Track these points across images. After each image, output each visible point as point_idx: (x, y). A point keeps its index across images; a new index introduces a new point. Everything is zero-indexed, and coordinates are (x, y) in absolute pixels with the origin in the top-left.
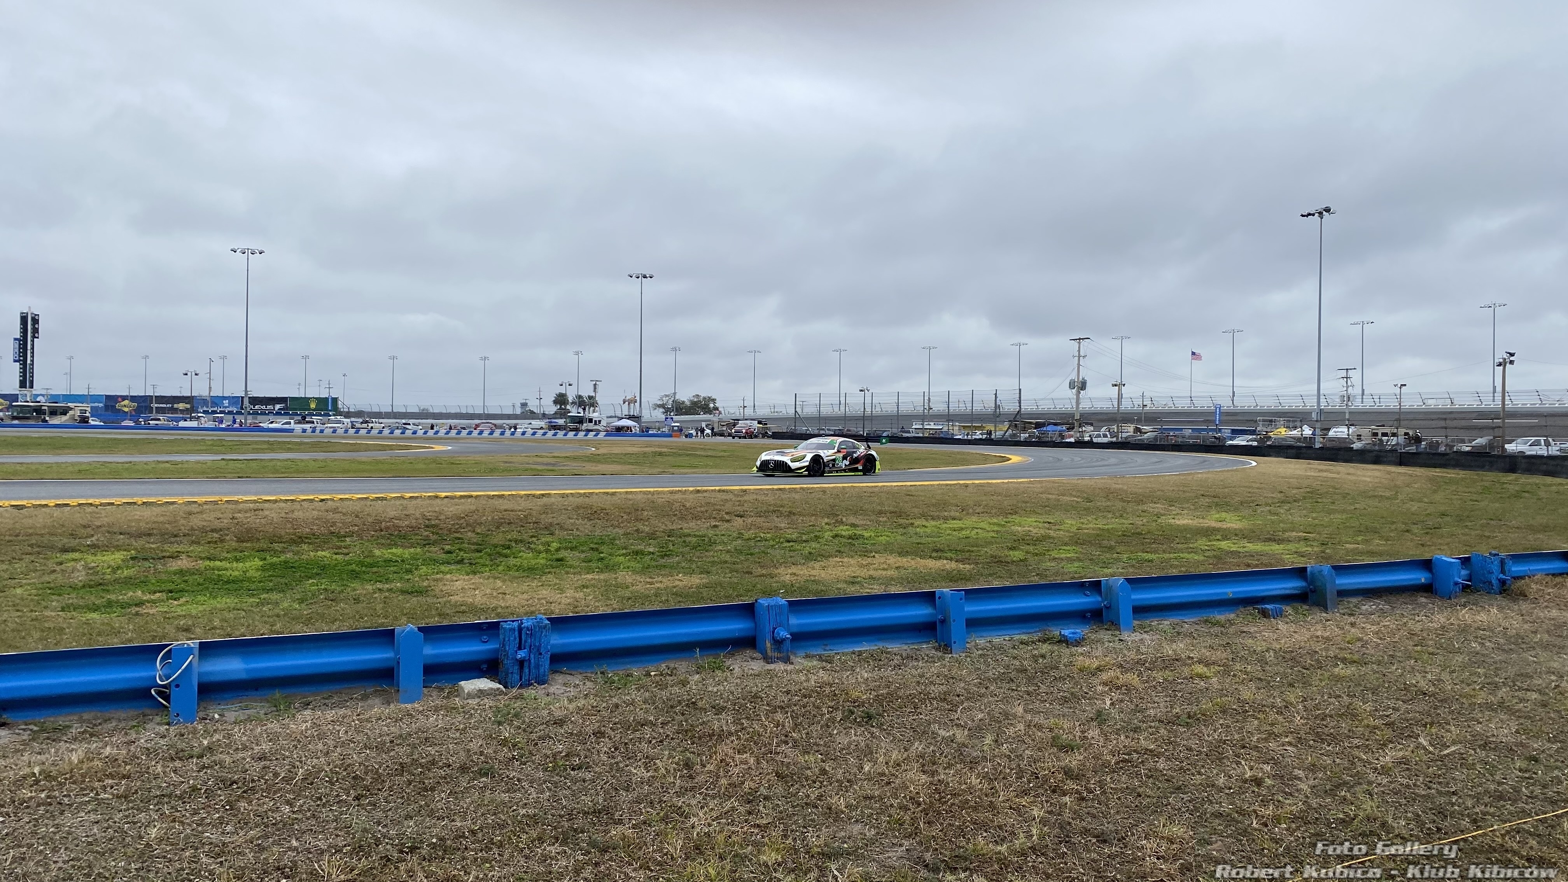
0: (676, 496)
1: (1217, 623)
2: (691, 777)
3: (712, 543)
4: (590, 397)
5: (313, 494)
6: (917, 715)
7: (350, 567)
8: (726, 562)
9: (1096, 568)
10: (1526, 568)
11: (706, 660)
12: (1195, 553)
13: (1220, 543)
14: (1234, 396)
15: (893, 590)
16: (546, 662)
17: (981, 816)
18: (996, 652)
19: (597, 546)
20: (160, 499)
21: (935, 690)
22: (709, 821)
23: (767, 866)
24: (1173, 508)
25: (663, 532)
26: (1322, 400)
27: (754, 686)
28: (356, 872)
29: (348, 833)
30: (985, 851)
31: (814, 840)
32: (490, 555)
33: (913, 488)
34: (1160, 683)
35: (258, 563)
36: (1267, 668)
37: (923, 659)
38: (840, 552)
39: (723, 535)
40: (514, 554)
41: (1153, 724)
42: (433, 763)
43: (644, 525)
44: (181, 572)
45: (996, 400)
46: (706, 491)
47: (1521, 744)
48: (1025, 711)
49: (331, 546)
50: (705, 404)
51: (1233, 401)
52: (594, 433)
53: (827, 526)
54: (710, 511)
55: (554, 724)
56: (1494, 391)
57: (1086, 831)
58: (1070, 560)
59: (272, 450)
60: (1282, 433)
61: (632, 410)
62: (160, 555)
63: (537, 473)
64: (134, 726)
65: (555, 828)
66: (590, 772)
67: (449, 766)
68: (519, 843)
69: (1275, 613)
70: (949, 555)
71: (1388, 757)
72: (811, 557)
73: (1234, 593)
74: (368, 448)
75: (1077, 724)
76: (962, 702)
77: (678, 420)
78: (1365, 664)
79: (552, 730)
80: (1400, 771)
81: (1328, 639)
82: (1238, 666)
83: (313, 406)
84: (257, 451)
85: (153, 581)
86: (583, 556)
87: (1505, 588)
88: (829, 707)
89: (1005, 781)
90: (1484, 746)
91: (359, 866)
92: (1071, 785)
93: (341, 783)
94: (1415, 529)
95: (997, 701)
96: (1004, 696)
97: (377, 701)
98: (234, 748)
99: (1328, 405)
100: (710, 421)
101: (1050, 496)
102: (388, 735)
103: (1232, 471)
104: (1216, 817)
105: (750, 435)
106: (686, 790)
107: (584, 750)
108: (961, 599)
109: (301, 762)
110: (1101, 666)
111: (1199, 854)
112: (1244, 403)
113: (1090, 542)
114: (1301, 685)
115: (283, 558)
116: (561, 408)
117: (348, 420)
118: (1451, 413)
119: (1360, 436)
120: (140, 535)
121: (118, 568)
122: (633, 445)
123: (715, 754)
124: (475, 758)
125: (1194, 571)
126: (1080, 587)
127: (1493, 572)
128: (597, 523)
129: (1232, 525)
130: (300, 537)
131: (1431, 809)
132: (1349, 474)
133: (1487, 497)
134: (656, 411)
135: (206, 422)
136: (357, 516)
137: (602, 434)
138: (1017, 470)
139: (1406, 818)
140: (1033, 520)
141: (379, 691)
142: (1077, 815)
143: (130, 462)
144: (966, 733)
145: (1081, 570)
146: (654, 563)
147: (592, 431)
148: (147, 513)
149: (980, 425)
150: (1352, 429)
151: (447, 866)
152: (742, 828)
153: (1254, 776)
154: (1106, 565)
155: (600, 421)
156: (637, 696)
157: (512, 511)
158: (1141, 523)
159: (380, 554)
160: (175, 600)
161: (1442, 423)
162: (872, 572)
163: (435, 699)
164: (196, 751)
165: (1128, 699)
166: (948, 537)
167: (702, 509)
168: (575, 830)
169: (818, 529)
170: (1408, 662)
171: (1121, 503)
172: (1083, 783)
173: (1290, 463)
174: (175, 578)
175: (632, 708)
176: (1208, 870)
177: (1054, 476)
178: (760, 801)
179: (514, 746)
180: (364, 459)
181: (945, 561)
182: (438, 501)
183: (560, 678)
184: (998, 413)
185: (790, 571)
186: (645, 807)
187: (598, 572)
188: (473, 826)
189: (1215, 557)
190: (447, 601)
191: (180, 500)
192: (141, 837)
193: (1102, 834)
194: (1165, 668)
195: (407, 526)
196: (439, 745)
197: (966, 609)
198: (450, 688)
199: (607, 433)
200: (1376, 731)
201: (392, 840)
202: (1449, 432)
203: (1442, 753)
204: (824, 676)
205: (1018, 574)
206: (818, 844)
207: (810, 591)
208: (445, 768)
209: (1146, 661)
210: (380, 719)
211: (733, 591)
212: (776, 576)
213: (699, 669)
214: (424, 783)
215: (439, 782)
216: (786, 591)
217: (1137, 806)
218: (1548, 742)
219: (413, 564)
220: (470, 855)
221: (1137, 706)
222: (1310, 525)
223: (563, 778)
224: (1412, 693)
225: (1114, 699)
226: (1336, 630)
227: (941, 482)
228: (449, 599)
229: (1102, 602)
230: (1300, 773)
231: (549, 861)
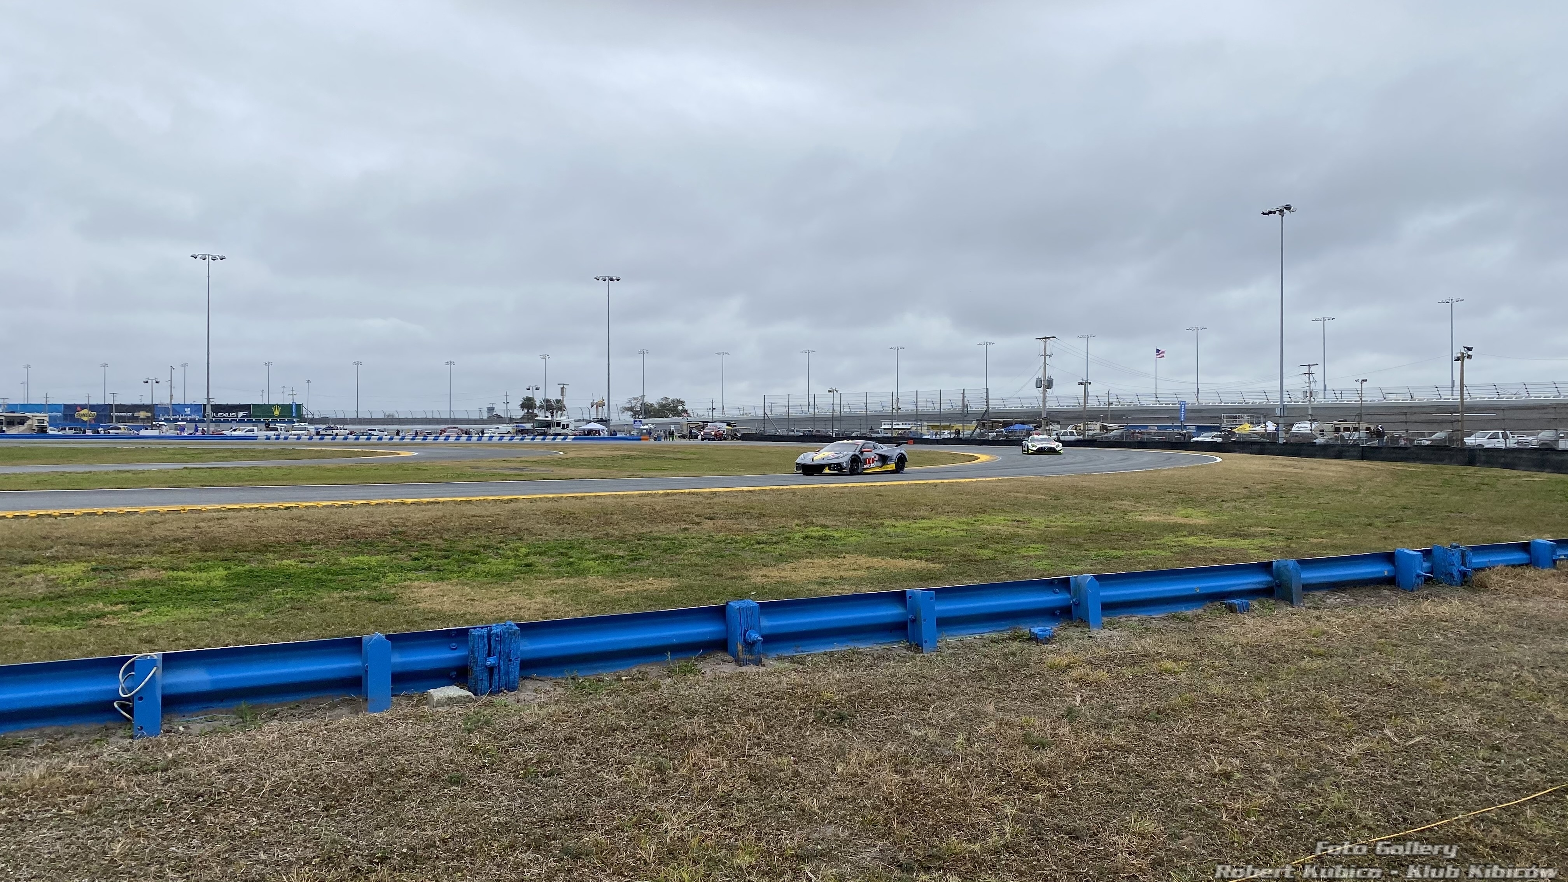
0: (646, 500)
1: (1185, 619)
2: (664, 782)
3: (683, 546)
4: (558, 401)
5: (278, 502)
6: (889, 715)
7: (316, 576)
8: (696, 565)
9: (1065, 566)
10: (1487, 560)
11: (677, 664)
12: (1163, 549)
13: (1187, 538)
14: (1198, 393)
15: (865, 590)
16: (515, 669)
17: (952, 815)
18: (966, 650)
19: (564, 551)
20: (121, 508)
21: (907, 690)
22: (682, 825)
23: (741, 869)
24: (1140, 504)
25: (633, 536)
26: (1285, 396)
27: (727, 688)
29: (317, 844)
30: (957, 850)
31: (788, 842)
32: (457, 561)
33: (882, 488)
34: (1129, 679)
35: (222, 572)
36: (1235, 662)
37: (894, 659)
38: (810, 553)
39: (693, 538)
40: (482, 559)
41: (1123, 720)
42: (403, 772)
43: (613, 529)
44: (143, 583)
45: (963, 400)
46: (675, 494)
47: (1485, 734)
48: (997, 709)
49: (297, 554)
50: (674, 407)
51: (1197, 397)
52: (562, 437)
53: (797, 527)
54: (680, 514)
55: (525, 731)
56: (1453, 386)
57: (1058, 829)
58: (1039, 558)
59: (235, 458)
60: (1246, 429)
61: (600, 413)
62: (122, 566)
63: (505, 478)
64: (97, 740)
65: (527, 835)
66: (562, 778)
67: (419, 775)
68: (491, 851)
69: (1241, 608)
70: (919, 554)
71: (1354, 749)
72: (782, 558)
73: (1200, 588)
74: (333, 455)
75: (1048, 721)
76: (934, 702)
77: (648, 424)
78: (1331, 657)
79: (523, 737)
80: (1366, 763)
81: (1294, 633)
82: (1206, 661)
83: (277, 413)
84: (217, 459)
85: (116, 593)
86: (552, 561)
87: (1466, 579)
88: (801, 709)
89: (977, 779)
90: (1447, 737)
91: (329, 877)
92: (1042, 782)
93: (309, 794)
94: (1377, 522)
95: (968, 700)
96: (976, 694)
97: (345, 710)
98: (199, 760)
100: (678, 423)
101: (1018, 495)
102: (357, 744)
103: (1199, 467)
104: (1186, 811)
105: (719, 437)
106: (659, 795)
107: (555, 756)
108: (931, 598)
109: (268, 773)
110: (1070, 663)
111: (1170, 849)
112: (1208, 400)
113: (1058, 539)
114: (1268, 680)
115: (247, 567)
116: (528, 413)
117: (313, 427)
118: (1411, 407)
119: (1323, 431)
120: (101, 546)
121: (79, 580)
122: (602, 449)
123: (688, 758)
124: (445, 766)
125: (1161, 567)
126: (1049, 584)
127: (1454, 565)
128: (566, 528)
129: (1198, 521)
130: (265, 546)
131: (1397, 799)
132: (1312, 469)
133: (1446, 490)
134: (624, 414)
135: (168, 430)
136: (322, 524)
137: (570, 439)
138: (986, 469)
139: (1373, 809)
140: (1002, 518)
141: (346, 700)
142: (1050, 813)
143: (90, 472)
144: (938, 732)
145: (1049, 567)
146: (624, 567)
147: (559, 435)
148: (107, 523)
149: (948, 424)
150: (1315, 424)
151: (418, 876)
152: (715, 831)
153: (1223, 770)
154: (1074, 562)
155: (568, 425)
156: (606, 700)
157: (479, 516)
158: (1108, 520)
159: (347, 562)
160: (138, 611)
161: (1403, 418)
162: (842, 573)
163: (404, 707)
164: (160, 764)
165: (1097, 695)
166: (918, 537)
167: (672, 512)
168: (548, 837)
169: (789, 530)
170: (1372, 654)
171: (1088, 501)
172: (1055, 780)
173: (1255, 458)
174: (138, 589)
175: (603, 713)
176: (1179, 865)
177: (1023, 475)
178: (734, 804)
179: (484, 754)
180: (330, 466)
181: (915, 561)
182: (405, 508)
183: (530, 685)
184: (966, 412)
185: (761, 573)
186: (617, 813)
187: (567, 577)
188: (444, 835)
189: (1181, 552)
190: (415, 609)
191: (142, 510)
192: (105, 853)
193: (1074, 830)
194: (1134, 664)
195: (374, 533)
196: (409, 753)
197: (937, 608)
198: (419, 696)
199: (577, 437)
200: (1342, 723)
201: (362, 850)
202: (1409, 426)
203: (1407, 744)
204: (796, 678)
205: (988, 572)
206: (791, 847)
207: (781, 592)
208: (415, 777)
209: (1115, 657)
210: (348, 729)
211: (704, 593)
212: (747, 578)
213: (671, 674)
214: (394, 793)
215: (408, 792)
216: (757, 593)
217: (1108, 802)
218: (1511, 731)
219: (380, 572)
220: (441, 864)
221: (1107, 702)
222: (1275, 520)
223: (534, 785)
224: (1375, 685)
225: (1084, 696)
226: (1302, 623)
227: (910, 482)
228: (417, 606)
229: (1071, 599)
230: (1269, 766)
231: (521, 868)
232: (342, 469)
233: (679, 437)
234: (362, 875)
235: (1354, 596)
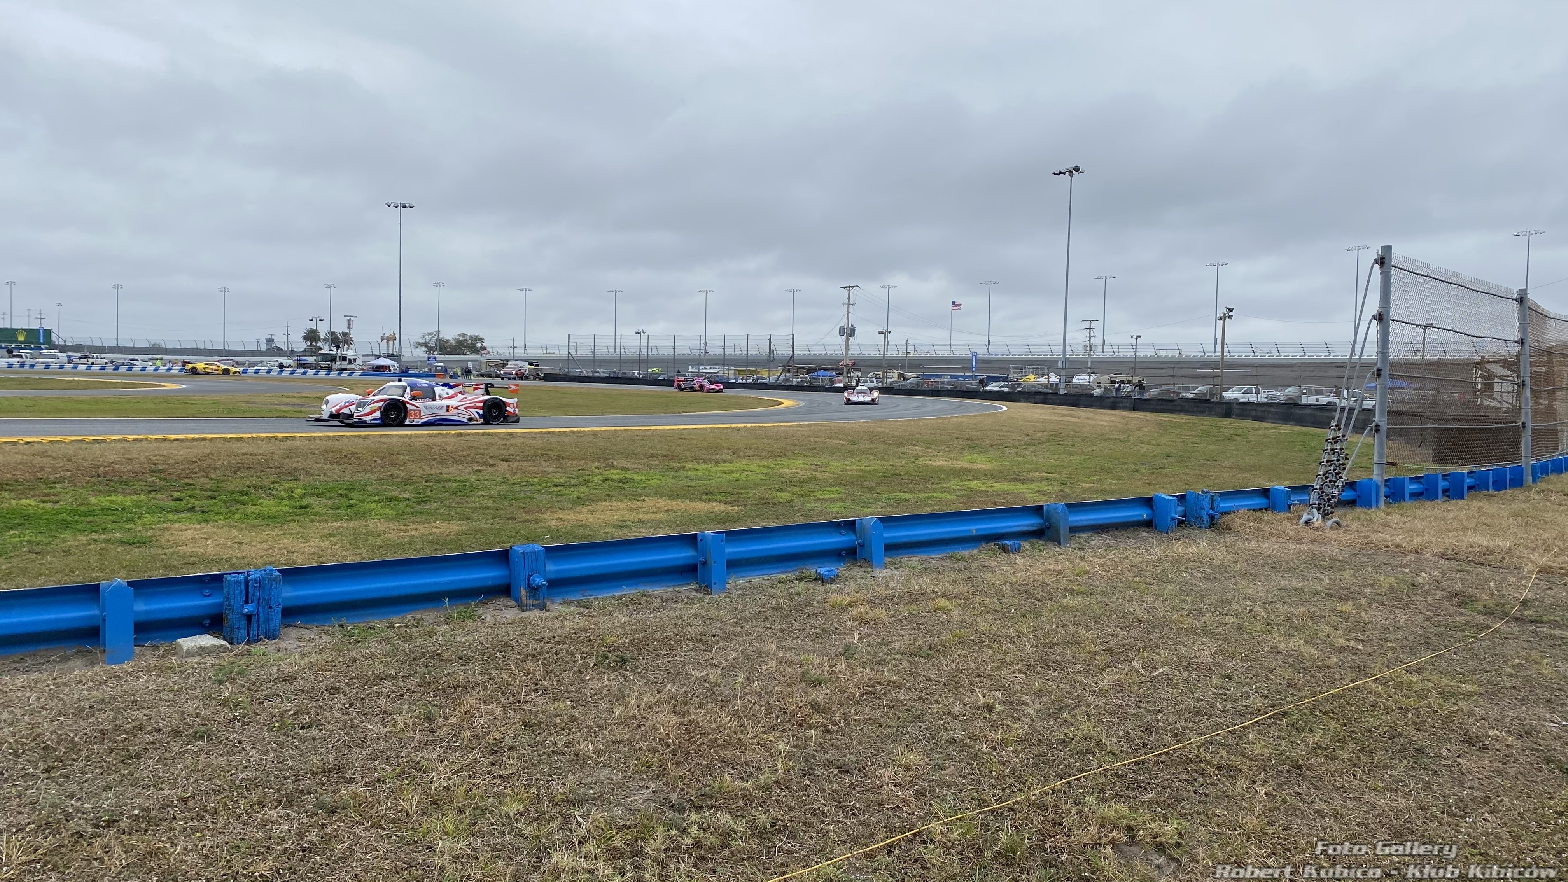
0: (436, 440)
1: (962, 559)
2: (432, 731)
3: (473, 488)
4: (345, 334)
5: (17, 436)
6: (672, 657)
7: (60, 517)
8: (488, 508)
9: (857, 508)
10: (1232, 504)
11: (455, 610)
12: (948, 493)
13: (971, 483)
14: (989, 344)
15: (662, 533)
16: (276, 616)
17: (728, 754)
18: (754, 591)
19: (345, 492)
21: (692, 631)
22: (449, 774)
23: (509, 817)
24: (930, 450)
25: (420, 477)
26: (1068, 349)
27: (503, 634)
28: (41, 851)
29: (34, 809)
30: (730, 789)
31: (559, 787)
32: (225, 502)
33: (686, 431)
34: (905, 616)
36: (1004, 600)
37: (683, 600)
38: (609, 495)
39: (487, 480)
40: (253, 501)
41: (896, 656)
42: (141, 728)
43: (399, 470)
45: (770, 345)
46: (469, 434)
47: (1219, 664)
48: (778, 648)
49: (38, 493)
50: (472, 344)
51: (988, 349)
52: (348, 372)
53: (597, 470)
54: (473, 455)
55: (283, 681)
56: (1216, 344)
57: (829, 764)
58: (833, 501)
60: (1031, 380)
61: (391, 348)
63: (283, 414)
65: (279, 790)
66: (321, 730)
67: (160, 730)
68: (236, 808)
69: (1014, 549)
70: (718, 497)
71: (1105, 681)
72: (579, 501)
73: (977, 530)
74: (88, 386)
75: (826, 659)
76: (718, 642)
77: (442, 360)
78: (1091, 594)
79: (281, 688)
80: (1115, 693)
81: (1059, 572)
82: (977, 599)
83: (21, 338)
86: (330, 503)
87: (1214, 522)
88: (583, 653)
89: (754, 718)
90: (1187, 668)
91: (45, 844)
92: (817, 718)
93: (27, 755)
94: (1143, 469)
95: (751, 640)
96: (759, 634)
97: (79, 662)
99: (1073, 355)
100: (477, 361)
101: (818, 439)
102: (88, 700)
103: (985, 415)
104: (950, 743)
105: (521, 376)
106: (426, 744)
107: (315, 707)
108: (722, 541)
110: (851, 602)
111: (933, 780)
112: (999, 351)
113: (852, 483)
114: (1032, 616)
116: (311, 345)
117: (65, 355)
118: (1179, 362)
119: (1100, 383)
123: (460, 706)
124: (189, 720)
125: (945, 510)
127: (1204, 509)
128: (346, 469)
129: (982, 466)
131: (1140, 726)
132: (1088, 418)
133: (1205, 440)
134: (418, 350)
136: (69, 460)
137: (357, 375)
138: (789, 413)
139: (1118, 736)
140: (801, 462)
141: (81, 651)
142: (821, 747)
144: (719, 672)
145: (842, 510)
146: (409, 510)
147: (346, 370)
149: (754, 369)
150: (1093, 376)
151: (151, 838)
152: (484, 780)
153: (986, 702)
154: (866, 505)
155: (355, 360)
156: (375, 647)
157: (251, 455)
158: (900, 464)
159: (97, 502)
161: (1171, 372)
162: (640, 516)
163: (147, 657)
165: (875, 633)
166: (719, 480)
167: (464, 453)
168: (301, 792)
169: (588, 473)
170: (1128, 592)
171: (883, 446)
172: (829, 717)
173: (1037, 408)
175: (371, 662)
176: (940, 794)
177: (823, 420)
178: (505, 752)
179: (236, 706)
180: (81, 398)
181: (714, 504)
182: (167, 444)
183: (293, 632)
184: (772, 358)
185: (556, 516)
186: (380, 764)
187: (346, 520)
188: (183, 794)
189: (965, 496)
190: (174, 552)
193: (844, 764)
194: (911, 602)
195: (130, 471)
196: (149, 708)
197: (727, 551)
198: (167, 647)
199: (365, 373)
200: (1096, 656)
201: (86, 814)
202: (1176, 380)
203: (1152, 675)
204: (580, 622)
205: (784, 515)
206: (563, 792)
207: (576, 536)
208: (154, 733)
209: (894, 596)
210: (80, 683)
211: (495, 537)
212: (541, 522)
213: (448, 620)
214: (128, 750)
215: (146, 749)
216: (551, 536)
217: (878, 736)
218: (1241, 661)
219: (135, 513)
220: (179, 825)
221: (883, 639)
222: (1052, 466)
223: (290, 738)
224: (1129, 621)
225: (862, 633)
226: (1067, 563)
227: (714, 426)
228: (177, 550)
229: (857, 540)
230: (1028, 698)
231: (270, 825)
232: (97, 401)
233: (478, 375)
234: (85, 840)
235: (1115, 537)
